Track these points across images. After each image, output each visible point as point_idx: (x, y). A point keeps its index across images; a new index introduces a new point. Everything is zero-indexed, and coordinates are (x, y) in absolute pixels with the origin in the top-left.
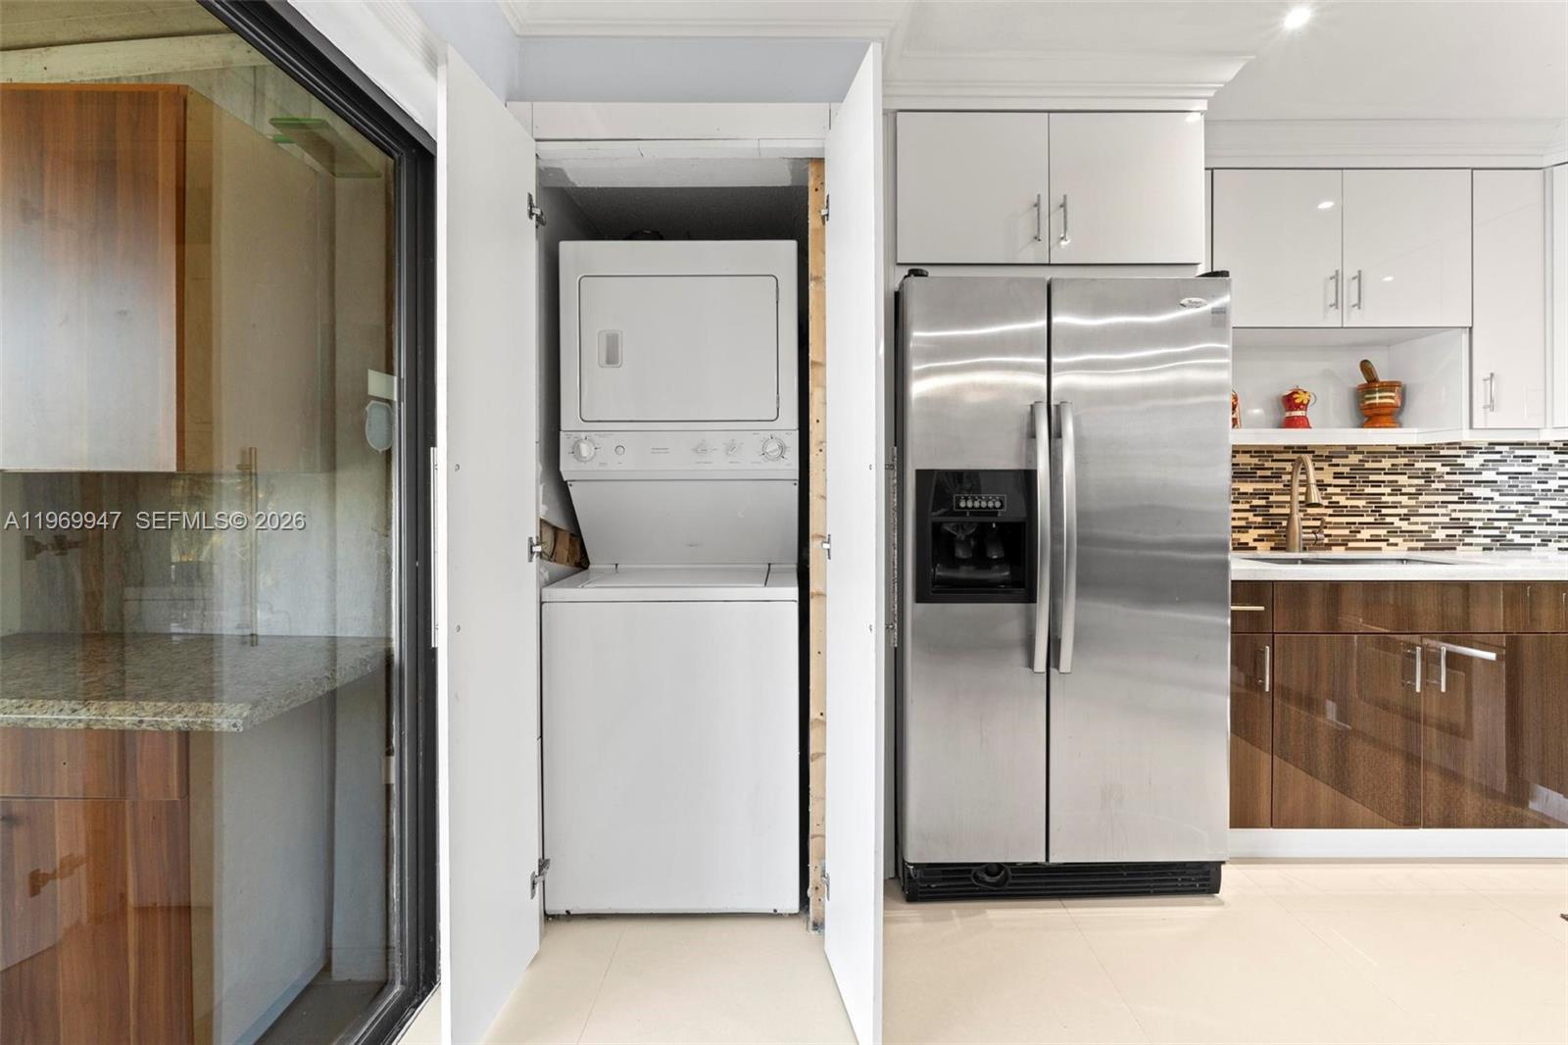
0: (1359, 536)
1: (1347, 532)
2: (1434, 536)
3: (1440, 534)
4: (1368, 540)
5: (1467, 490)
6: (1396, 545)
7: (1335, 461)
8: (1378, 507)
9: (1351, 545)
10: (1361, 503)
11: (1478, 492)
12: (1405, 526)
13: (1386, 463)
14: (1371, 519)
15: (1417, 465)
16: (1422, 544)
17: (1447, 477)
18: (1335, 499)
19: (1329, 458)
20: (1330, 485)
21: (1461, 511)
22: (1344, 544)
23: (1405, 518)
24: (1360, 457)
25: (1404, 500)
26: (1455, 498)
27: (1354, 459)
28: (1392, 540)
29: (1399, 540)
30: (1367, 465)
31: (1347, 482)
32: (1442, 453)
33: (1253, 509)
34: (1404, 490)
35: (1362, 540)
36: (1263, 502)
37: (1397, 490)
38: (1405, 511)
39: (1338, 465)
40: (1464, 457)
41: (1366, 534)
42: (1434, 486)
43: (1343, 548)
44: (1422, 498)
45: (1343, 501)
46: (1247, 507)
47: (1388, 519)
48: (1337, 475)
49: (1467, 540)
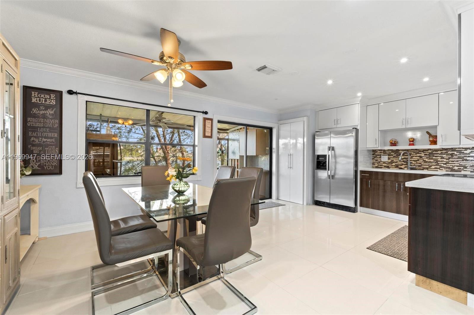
0: (431, 167)
1: (428, 166)
2: (454, 168)
3: (456, 168)
4: (434, 168)
5: (465, 158)
6: (442, 170)
7: (424, 152)
8: (437, 161)
9: (429, 169)
10: (432, 161)
11: (468, 158)
12: (445, 166)
13: (439, 152)
14: (435, 164)
15: (448, 152)
16: (450, 170)
17: (458, 155)
18: (424, 160)
19: (423, 151)
20: (423, 157)
21: (463, 163)
22: (427, 169)
23: (445, 164)
24: (432, 151)
25: (445, 160)
26: (461, 160)
27: (430, 151)
28: (441, 169)
29: (443, 169)
30: (433, 153)
31: (428, 156)
32: (456, 149)
33: (404, 161)
34: (445, 158)
35: (432, 168)
36: (406, 160)
37: (442, 158)
38: (445, 162)
39: (425, 153)
40: (464, 150)
41: (433, 167)
42: (454, 157)
43: (427, 170)
44: (450, 160)
45: (427, 160)
46: (402, 161)
47: (440, 164)
48: (425, 155)
49: (465, 170)
